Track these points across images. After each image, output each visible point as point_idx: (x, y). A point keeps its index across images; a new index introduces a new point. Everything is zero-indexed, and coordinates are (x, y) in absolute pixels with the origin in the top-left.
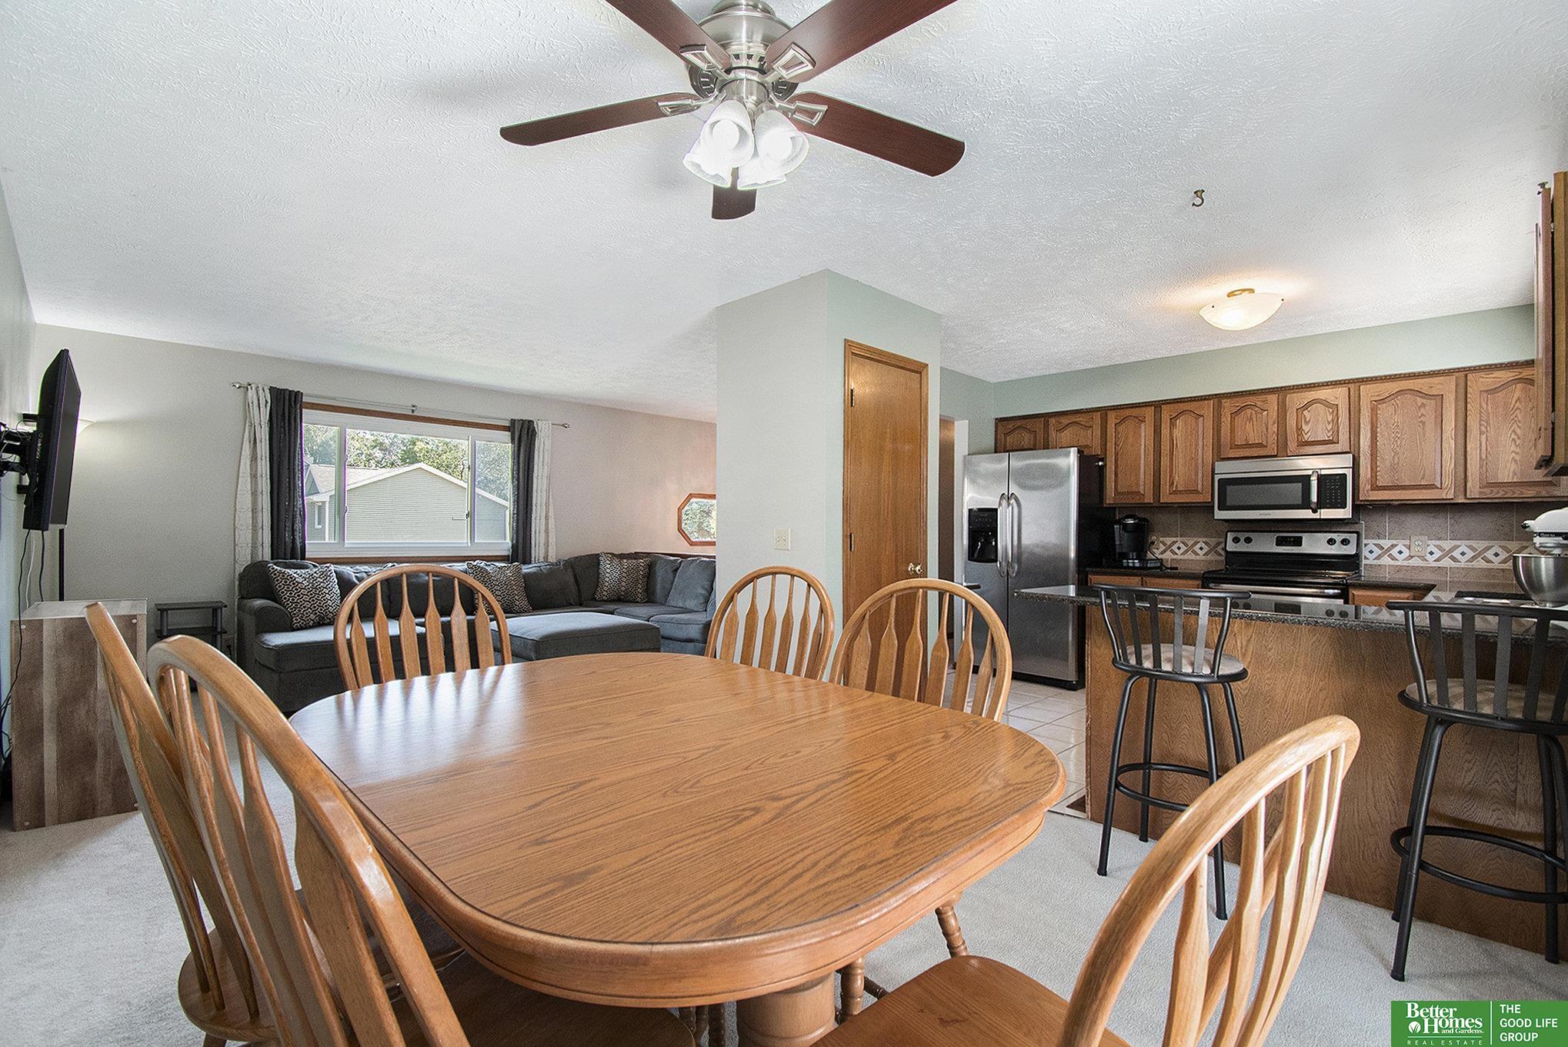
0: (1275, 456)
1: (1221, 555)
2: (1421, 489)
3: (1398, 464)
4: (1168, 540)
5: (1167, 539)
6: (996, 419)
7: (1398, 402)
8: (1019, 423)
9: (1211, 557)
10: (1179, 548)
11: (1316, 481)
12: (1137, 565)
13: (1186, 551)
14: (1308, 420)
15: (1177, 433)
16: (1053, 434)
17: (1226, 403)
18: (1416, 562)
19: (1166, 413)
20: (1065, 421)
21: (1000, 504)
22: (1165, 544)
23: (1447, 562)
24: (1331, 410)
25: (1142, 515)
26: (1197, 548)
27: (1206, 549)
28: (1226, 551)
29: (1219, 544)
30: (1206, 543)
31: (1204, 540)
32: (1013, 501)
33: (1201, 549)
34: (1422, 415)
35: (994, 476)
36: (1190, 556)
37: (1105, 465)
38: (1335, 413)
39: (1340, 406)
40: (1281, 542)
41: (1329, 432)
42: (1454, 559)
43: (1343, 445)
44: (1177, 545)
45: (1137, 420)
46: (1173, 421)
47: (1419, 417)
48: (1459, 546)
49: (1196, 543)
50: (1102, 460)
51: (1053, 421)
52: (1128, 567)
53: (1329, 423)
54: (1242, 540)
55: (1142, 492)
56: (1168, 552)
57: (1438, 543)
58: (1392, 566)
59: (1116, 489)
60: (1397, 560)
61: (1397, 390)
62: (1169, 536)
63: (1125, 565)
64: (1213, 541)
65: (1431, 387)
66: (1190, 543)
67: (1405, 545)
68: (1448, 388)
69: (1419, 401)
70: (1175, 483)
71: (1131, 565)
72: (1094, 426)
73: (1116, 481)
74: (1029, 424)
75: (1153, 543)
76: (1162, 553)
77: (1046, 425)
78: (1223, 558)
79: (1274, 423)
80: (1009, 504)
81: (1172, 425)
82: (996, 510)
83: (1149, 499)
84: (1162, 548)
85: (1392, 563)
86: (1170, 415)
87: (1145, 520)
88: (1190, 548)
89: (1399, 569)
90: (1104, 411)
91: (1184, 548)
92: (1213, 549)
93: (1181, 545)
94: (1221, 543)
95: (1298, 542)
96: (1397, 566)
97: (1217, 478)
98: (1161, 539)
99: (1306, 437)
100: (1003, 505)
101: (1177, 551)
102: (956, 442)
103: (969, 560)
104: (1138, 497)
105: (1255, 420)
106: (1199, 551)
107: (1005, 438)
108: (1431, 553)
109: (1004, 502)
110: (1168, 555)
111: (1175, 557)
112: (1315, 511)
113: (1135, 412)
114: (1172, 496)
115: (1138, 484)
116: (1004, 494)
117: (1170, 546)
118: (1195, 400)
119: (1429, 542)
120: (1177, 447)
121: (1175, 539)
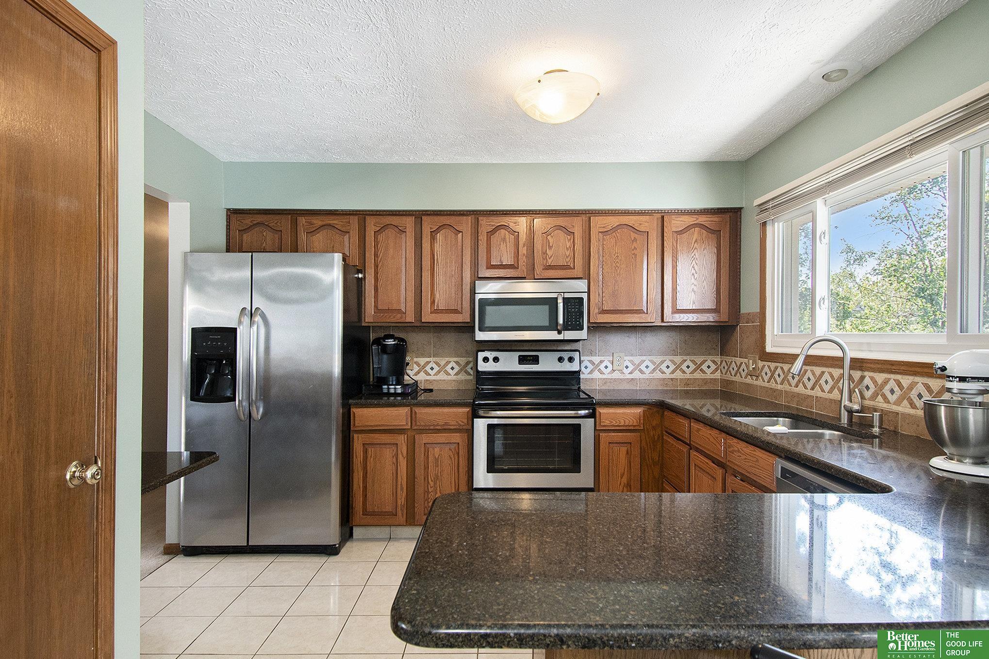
0: (524, 278)
1: (470, 374)
2: (633, 313)
3: (617, 290)
4: (422, 361)
5: (421, 359)
6: (228, 210)
7: (618, 234)
8: (259, 218)
9: (463, 377)
10: (432, 369)
11: (562, 304)
12: (399, 391)
13: (439, 372)
14: (551, 245)
15: (437, 247)
16: (303, 236)
17: (483, 221)
18: (616, 375)
19: (428, 225)
20: (318, 221)
21: (240, 322)
22: (418, 364)
23: (637, 375)
24: (569, 237)
25: (401, 335)
26: (448, 368)
27: (457, 368)
28: (478, 372)
29: (468, 363)
30: (457, 363)
31: (456, 359)
32: (257, 319)
33: (452, 368)
34: (635, 248)
35: (233, 287)
36: (442, 376)
37: (365, 277)
38: (572, 240)
39: (576, 234)
40: (522, 360)
41: (567, 257)
42: (641, 372)
43: (578, 271)
44: (430, 365)
45: (397, 230)
46: (433, 234)
47: (633, 250)
48: (645, 361)
49: (448, 363)
50: (359, 271)
51: (302, 220)
52: (389, 394)
53: (567, 249)
54: (491, 360)
55: (404, 310)
56: (422, 374)
57: (631, 358)
58: (601, 379)
59: (376, 306)
60: (604, 374)
61: (618, 224)
62: (423, 356)
63: (385, 391)
64: (463, 360)
65: (641, 224)
66: (443, 363)
67: (609, 361)
68: (650, 225)
69: (633, 235)
70: (436, 301)
71: (392, 391)
72: (351, 232)
73: (376, 297)
74: (272, 220)
75: (408, 364)
76: (416, 375)
77: (295, 224)
78: (471, 377)
79: (524, 246)
80: (252, 323)
81: (433, 238)
82: (234, 330)
83: (410, 318)
84: (416, 368)
85: (601, 376)
86: (431, 228)
87: (402, 340)
88: (442, 369)
89: (605, 381)
90: (362, 215)
91: (436, 368)
92: (463, 369)
93: (434, 366)
94: (470, 362)
95: (535, 360)
96: (604, 379)
97: (478, 297)
98: (415, 359)
99: (550, 261)
100: (245, 323)
101: (430, 371)
102: (169, 238)
103: (192, 400)
104: (399, 315)
105: (508, 241)
106: (450, 371)
107: (241, 236)
108: (627, 367)
109: (246, 320)
110: (421, 377)
111: (428, 378)
112: (559, 333)
113: (395, 220)
114: (433, 315)
115: (399, 302)
116: (244, 309)
117: (424, 367)
118: (453, 215)
119: (626, 358)
120: (438, 262)
121: (428, 359)
